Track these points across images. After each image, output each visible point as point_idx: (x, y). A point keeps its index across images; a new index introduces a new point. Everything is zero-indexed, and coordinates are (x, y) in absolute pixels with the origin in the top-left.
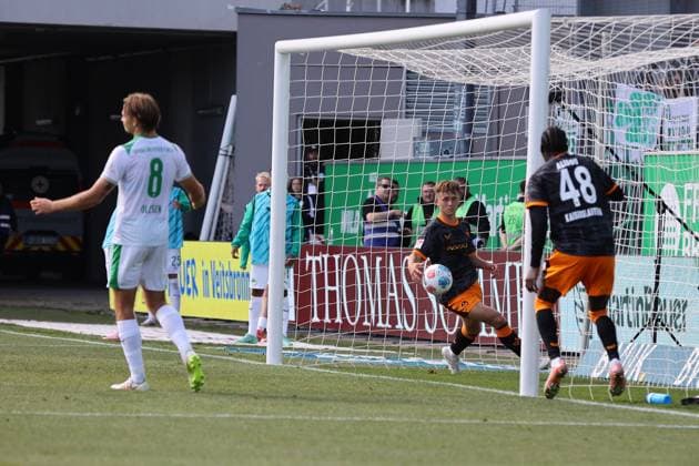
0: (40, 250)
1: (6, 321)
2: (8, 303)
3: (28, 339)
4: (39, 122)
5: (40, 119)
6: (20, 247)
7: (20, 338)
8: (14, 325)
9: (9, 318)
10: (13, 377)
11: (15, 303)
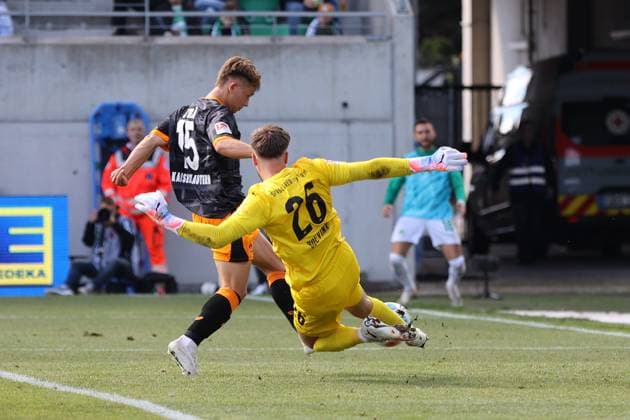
0: (621, 215)
1: (575, 315)
2: (579, 289)
3: (606, 340)
4: (617, 35)
5: (618, 28)
6: (593, 210)
7: (595, 338)
8: (587, 320)
9: (579, 309)
10: (588, 393)
11: (588, 289)
